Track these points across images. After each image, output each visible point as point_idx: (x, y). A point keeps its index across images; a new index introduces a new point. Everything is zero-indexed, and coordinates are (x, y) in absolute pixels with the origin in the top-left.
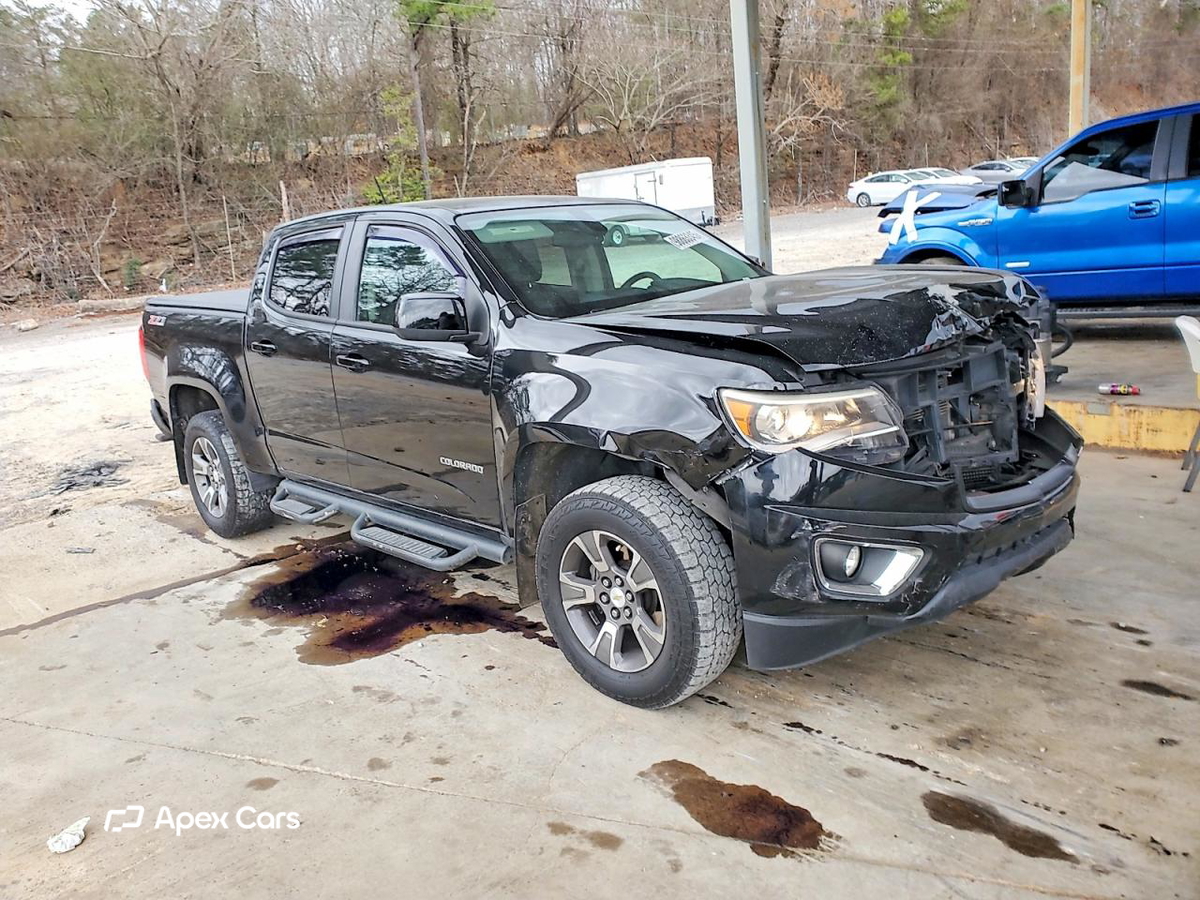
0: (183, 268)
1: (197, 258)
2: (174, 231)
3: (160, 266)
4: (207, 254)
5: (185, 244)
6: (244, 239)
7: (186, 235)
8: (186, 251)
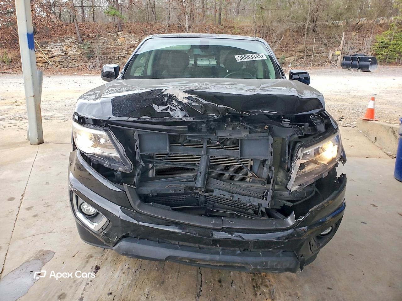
0: (300, 60)
1: (305, 57)
2: (300, 47)
3: (292, 58)
4: (309, 56)
5: (303, 52)
6: (323, 52)
7: (304, 49)
8: (303, 54)
